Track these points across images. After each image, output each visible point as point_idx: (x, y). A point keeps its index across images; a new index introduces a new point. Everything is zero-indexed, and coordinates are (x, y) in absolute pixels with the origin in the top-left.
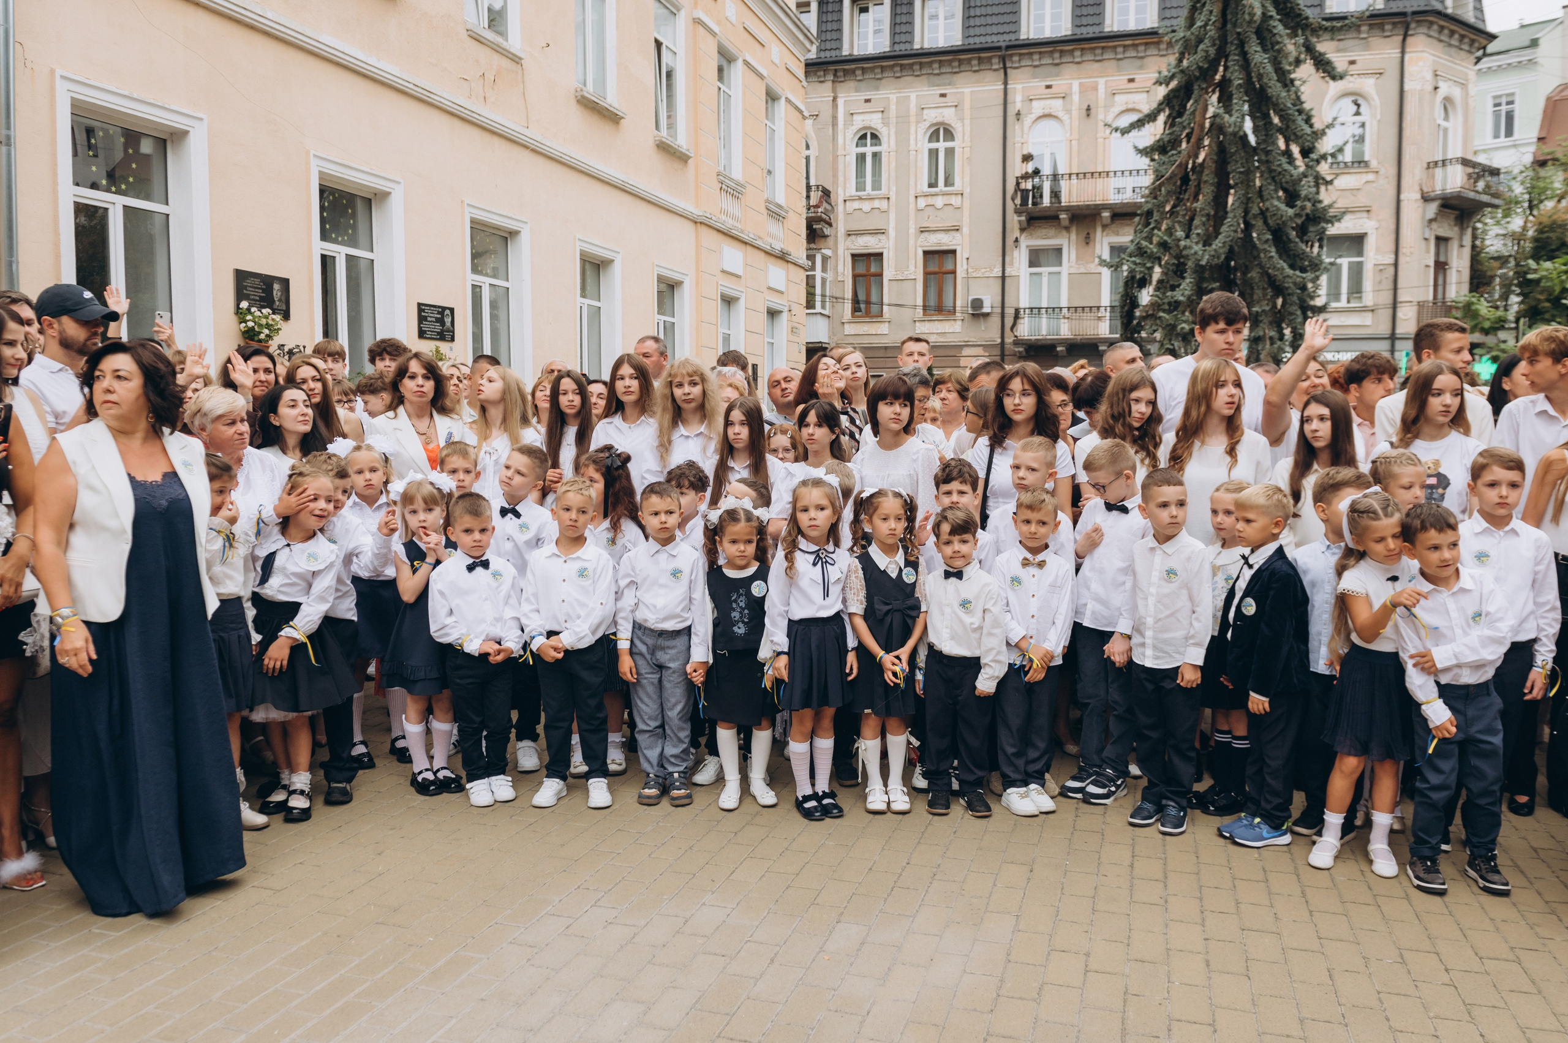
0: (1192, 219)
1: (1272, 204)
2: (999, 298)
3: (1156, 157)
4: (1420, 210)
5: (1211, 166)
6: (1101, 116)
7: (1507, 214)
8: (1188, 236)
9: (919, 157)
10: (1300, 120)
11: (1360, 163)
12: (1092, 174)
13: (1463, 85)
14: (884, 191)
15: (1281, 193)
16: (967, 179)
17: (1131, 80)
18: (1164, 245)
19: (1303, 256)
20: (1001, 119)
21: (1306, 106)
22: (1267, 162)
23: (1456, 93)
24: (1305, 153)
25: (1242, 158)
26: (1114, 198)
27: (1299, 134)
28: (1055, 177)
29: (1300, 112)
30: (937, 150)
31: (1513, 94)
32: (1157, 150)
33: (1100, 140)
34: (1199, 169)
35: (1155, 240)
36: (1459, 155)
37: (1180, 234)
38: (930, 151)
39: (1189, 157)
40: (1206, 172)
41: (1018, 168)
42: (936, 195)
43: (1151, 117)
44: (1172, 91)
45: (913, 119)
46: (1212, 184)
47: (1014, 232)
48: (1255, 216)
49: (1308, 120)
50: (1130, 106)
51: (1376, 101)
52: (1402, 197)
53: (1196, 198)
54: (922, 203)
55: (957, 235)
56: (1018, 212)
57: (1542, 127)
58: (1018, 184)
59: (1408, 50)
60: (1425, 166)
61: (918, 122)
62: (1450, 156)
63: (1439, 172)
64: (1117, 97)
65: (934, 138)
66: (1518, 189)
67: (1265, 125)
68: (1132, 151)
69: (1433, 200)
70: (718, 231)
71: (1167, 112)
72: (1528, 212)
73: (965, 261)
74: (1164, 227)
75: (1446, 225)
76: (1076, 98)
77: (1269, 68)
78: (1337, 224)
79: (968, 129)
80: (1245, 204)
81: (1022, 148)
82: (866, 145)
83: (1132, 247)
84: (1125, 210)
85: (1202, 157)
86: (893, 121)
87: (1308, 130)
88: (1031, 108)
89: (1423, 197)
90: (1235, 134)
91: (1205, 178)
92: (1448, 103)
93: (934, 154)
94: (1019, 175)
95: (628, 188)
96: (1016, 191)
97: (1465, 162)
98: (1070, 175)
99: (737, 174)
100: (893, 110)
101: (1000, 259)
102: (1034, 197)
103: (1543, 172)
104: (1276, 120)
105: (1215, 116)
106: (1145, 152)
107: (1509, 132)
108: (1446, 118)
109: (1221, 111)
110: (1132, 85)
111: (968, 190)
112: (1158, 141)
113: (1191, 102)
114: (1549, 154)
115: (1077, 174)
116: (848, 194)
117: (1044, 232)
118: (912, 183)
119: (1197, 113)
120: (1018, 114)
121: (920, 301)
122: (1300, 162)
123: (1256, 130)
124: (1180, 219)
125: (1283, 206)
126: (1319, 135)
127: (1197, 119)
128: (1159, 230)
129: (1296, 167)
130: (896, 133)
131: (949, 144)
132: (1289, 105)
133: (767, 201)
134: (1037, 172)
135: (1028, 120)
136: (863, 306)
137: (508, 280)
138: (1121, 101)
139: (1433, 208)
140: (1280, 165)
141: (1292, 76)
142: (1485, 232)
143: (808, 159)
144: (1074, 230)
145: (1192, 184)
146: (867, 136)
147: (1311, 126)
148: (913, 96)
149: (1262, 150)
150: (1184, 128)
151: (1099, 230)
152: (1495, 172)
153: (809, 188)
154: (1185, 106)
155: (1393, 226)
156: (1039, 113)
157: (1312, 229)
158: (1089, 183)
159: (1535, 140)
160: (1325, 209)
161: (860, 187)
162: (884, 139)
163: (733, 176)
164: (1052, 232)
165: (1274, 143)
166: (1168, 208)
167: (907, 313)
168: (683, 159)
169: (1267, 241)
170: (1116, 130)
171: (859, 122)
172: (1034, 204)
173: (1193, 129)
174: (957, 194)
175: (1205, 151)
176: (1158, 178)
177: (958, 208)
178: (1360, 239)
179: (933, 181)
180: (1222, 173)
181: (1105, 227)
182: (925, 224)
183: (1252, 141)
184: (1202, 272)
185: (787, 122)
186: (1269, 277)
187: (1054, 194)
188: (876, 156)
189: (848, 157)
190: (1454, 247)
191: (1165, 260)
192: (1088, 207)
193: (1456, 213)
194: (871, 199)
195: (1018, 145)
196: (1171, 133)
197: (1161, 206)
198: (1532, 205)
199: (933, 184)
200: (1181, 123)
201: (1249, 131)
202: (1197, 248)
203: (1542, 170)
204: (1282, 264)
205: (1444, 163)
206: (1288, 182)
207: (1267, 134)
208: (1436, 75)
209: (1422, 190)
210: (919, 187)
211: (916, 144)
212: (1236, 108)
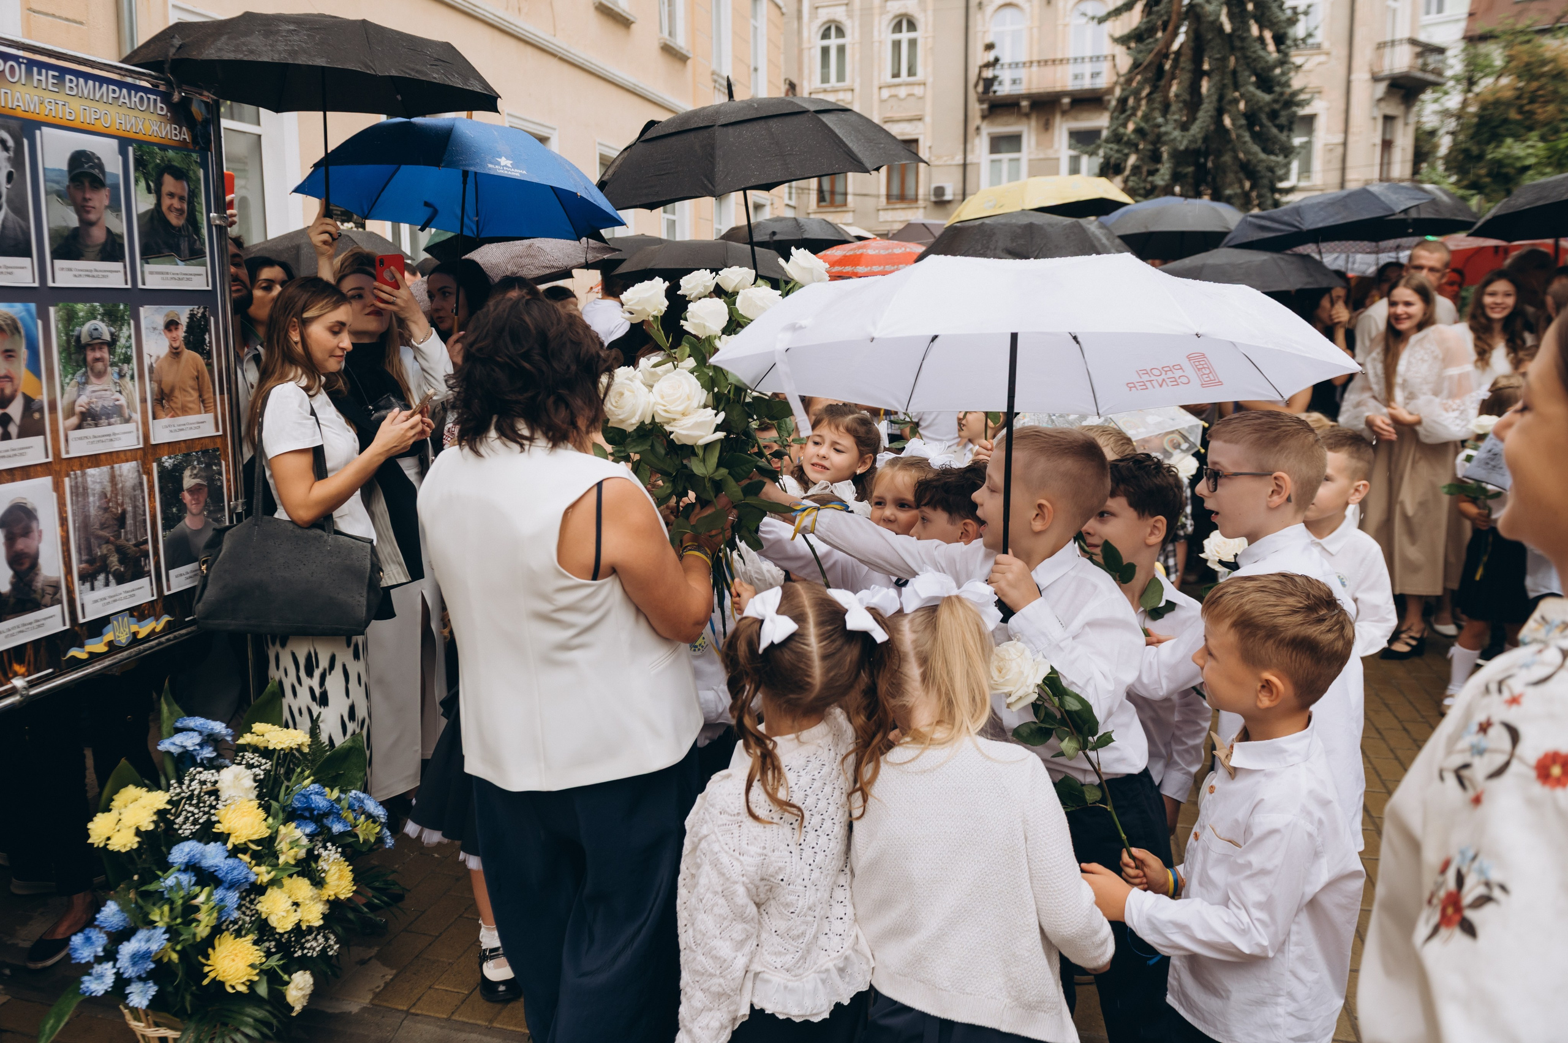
0: (1168, 107)
1: (1247, 90)
2: (960, 185)
3: (1133, 45)
4: (1370, 90)
5: (1187, 52)
6: (1061, 4)
7: (1444, 93)
8: (1166, 122)
9: (882, 47)
12: (1054, 61)
14: (847, 83)
15: (1253, 79)
16: (929, 69)
18: (1141, 132)
19: (1274, 140)
20: (964, 8)
22: (1243, 48)
24: (1280, 39)
25: (1216, 44)
26: (1071, 85)
27: (1274, 19)
28: (1016, 66)
30: (900, 41)
32: (1134, 38)
33: (1060, 27)
34: (1174, 55)
35: (1131, 126)
36: (1406, 34)
37: (1160, 120)
38: (893, 41)
39: (1166, 45)
40: (1182, 59)
41: (980, 57)
42: (899, 85)
43: (1129, 6)
45: (876, 11)
46: (1189, 71)
47: (976, 120)
49: (1281, 6)
52: (1354, 77)
53: (1170, 86)
54: (885, 93)
55: (920, 124)
56: (981, 101)
57: (1472, 3)
58: (980, 73)
60: (1375, 47)
61: (881, 14)
62: (1398, 36)
63: (1387, 51)
65: (896, 29)
66: (1457, 67)
67: (1241, 11)
68: (1108, 39)
69: (1382, 80)
71: (1144, 1)
73: (927, 151)
74: (1141, 115)
75: (1393, 104)
78: (1302, 107)
79: (930, 20)
80: (1219, 91)
81: (983, 37)
82: (830, 38)
83: (1108, 134)
84: (1085, 96)
85: (1177, 44)
86: (857, 13)
87: (1282, 16)
89: (1372, 77)
90: (1212, 23)
91: (1182, 65)
93: (897, 45)
94: (980, 63)
96: (978, 81)
97: (1413, 42)
98: (1031, 62)
99: (727, 71)
100: (857, 3)
101: (962, 146)
106: (1123, 40)
107: (1439, 10)
111: (931, 80)
112: (1136, 29)
115: (1039, 62)
116: (813, 87)
117: (1005, 119)
118: (876, 74)
120: (980, 4)
121: (883, 191)
122: (1271, 47)
123: (1231, 16)
124: (1156, 105)
125: (1258, 92)
126: (1292, 22)
127: (1175, 7)
128: (1136, 116)
129: (1269, 53)
130: (859, 24)
131: (912, 35)
135: (989, 9)
136: (827, 196)
140: (1254, 52)
142: (1423, 110)
144: (1034, 116)
145: (1168, 71)
146: (831, 29)
147: (1284, 12)
149: (1237, 36)
150: (1161, 16)
151: (1058, 117)
152: (1441, 51)
155: (1343, 107)
156: (1001, 2)
157: (1283, 113)
158: (1049, 70)
159: (1465, 16)
160: (1295, 94)
161: (825, 79)
162: (848, 32)
163: (726, 74)
164: (1012, 119)
165: (1248, 30)
166: (1144, 95)
167: (870, 203)
168: (684, 59)
169: (1241, 127)
171: (824, 16)
173: (1169, 16)
174: (919, 84)
175: (1181, 38)
176: (1136, 65)
177: (920, 98)
178: (1310, 119)
179: (896, 71)
180: (1197, 61)
181: (1064, 113)
182: (888, 115)
183: (1228, 27)
184: (1179, 157)
185: (769, 20)
186: (1240, 160)
187: (1014, 82)
188: (841, 50)
189: (813, 51)
190: (1399, 125)
191: (1141, 146)
192: (1049, 94)
193: (1402, 92)
194: (835, 91)
195: (980, 35)
196: (1148, 22)
197: (1136, 93)
198: (1471, 82)
199: (897, 75)
200: (1158, 12)
201: (1224, 19)
202: (1177, 134)
203: (1484, 48)
204: (1256, 149)
205: (1393, 43)
206: (1262, 68)
207: (1241, 21)
209: (1372, 70)
210: (882, 78)
211: (880, 35)
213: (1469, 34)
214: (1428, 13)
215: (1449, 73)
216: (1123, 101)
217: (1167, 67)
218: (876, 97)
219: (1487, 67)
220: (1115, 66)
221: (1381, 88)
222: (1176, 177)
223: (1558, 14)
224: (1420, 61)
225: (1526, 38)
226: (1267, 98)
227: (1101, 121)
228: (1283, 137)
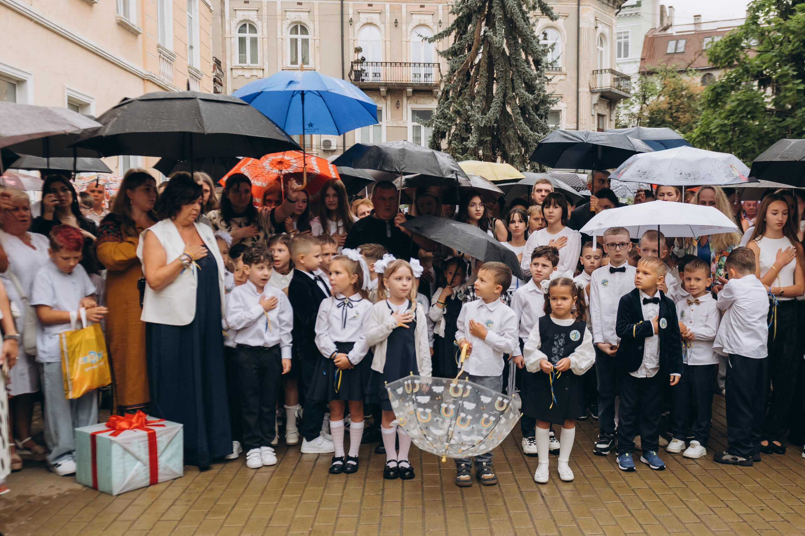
0: (474, 98)
1: (520, 91)
2: (342, 141)
3: (451, 57)
4: (589, 98)
5: (484, 66)
6: (404, 28)
7: (630, 103)
8: (472, 108)
9: (284, 43)
10: (534, 42)
12: (400, 63)
13: (610, 27)
14: (260, 65)
15: (523, 85)
16: (318, 61)
17: (422, 6)
18: (458, 113)
19: (537, 124)
20: (340, 23)
22: (516, 65)
23: (607, 31)
24: (537, 63)
26: (411, 79)
27: (534, 50)
29: (534, 37)
30: (296, 40)
31: (628, 32)
32: (451, 53)
33: (404, 43)
34: (476, 67)
35: (452, 109)
36: (608, 67)
37: (468, 107)
38: (291, 39)
39: (469, 60)
40: (481, 69)
41: (351, 56)
42: (297, 69)
43: (447, 33)
44: (460, 18)
45: (279, 18)
46: (485, 77)
50: (422, 22)
51: (565, 32)
52: (580, 90)
53: (475, 86)
57: (643, 53)
58: (352, 66)
59: (581, 4)
60: (592, 72)
61: (283, 20)
62: (604, 68)
63: (598, 76)
64: (414, 16)
65: (294, 32)
67: (514, 43)
68: (436, 53)
69: (596, 93)
70: (159, 86)
71: (456, 31)
72: (643, 102)
74: (457, 101)
75: (602, 107)
76: (388, 14)
77: (517, 10)
78: (555, 105)
79: (317, 27)
80: (504, 91)
81: (354, 44)
82: (246, 33)
84: (421, 88)
85: (478, 60)
86: (265, 17)
88: (359, 18)
89: (590, 91)
90: (498, 48)
91: (481, 72)
92: (602, 36)
93: (294, 42)
94: (352, 60)
96: (351, 72)
97: (612, 72)
98: (386, 63)
99: (170, 47)
100: (265, 10)
102: (363, 76)
104: (520, 41)
106: (444, 54)
107: (626, 55)
108: (602, 45)
110: (422, 9)
111: (319, 68)
112: (452, 48)
113: (470, 26)
115: (391, 63)
116: (234, 65)
118: (280, 60)
119: (474, 33)
120: (351, 21)
122: (533, 67)
123: (509, 45)
124: (467, 97)
125: (526, 93)
126: (544, 52)
127: (476, 37)
129: (532, 70)
130: (268, 26)
131: (305, 37)
132: (528, 33)
133: (190, 67)
135: (357, 26)
138: (417, 19)
140: (524, 68)
141: (528, 15)
142: (619, 112)
144: (389, 98)
146: (247, 26)
147: (540, 46)
148: (280, 3)
149: (513, 58)
150: (467, 41)
151: (405, 100)
152: (628, 78)
154: (466, 28)
155: (575, 107)
156: (366, 21)
157: (542, 108)
158: (398, 69)
159: (640, 60)
160: (548, 96)
161: (242, 60)
162: (259, 29)
163: (168, 48)
164: (376, 97)
165: (520, 55)
166: (459, 90)
168: (135, 33)
169: (517, 114)
171: (241, 16)
172: (363, 80)
173: (473, 42)
174: (310, 70)
175: (480, 56)
176: (453, 71)
178: (557, 114)
179: (294, 60)
180: (490, 70)
181: (408, 98)
183: (508, 53)
184: (482, 131)
185: (201, 14)
186: (518, 135)
187: (375, 75)
188: (254, 41)
189: (233, 40)
190: (607, 119)
191: (458, 121)
192: (398, 84)
193: (608, 101)
194: (250, 69)
195: (351, 41)
196: (459, 45)
197: (454, 88)
198: (645, 98)
199: (294, 62)
200: (465, 38)
201: (505, 46)
202: (478, 116)
203: (650, 79)
204: (527, 128)
205: (601, 71)
206: (528, 79)
207: (516, 50)
208: (596, 20)
209: (590, 86)
210: (284, 63)
211: (282, 35)
212: (499, 32)
213: (643, 70)
214: (619, 56)
215: (632, 92)
216: (446, 92)
217: (472, 74)
219: (653, 89)
220: (440, 70)
221: (596, 97)
222: (481, 143)
223: (690, 62)
224: (616, 84)
225: (672, 75)
226: (531, 97)
227: (432, 105)
228: (542, 122)
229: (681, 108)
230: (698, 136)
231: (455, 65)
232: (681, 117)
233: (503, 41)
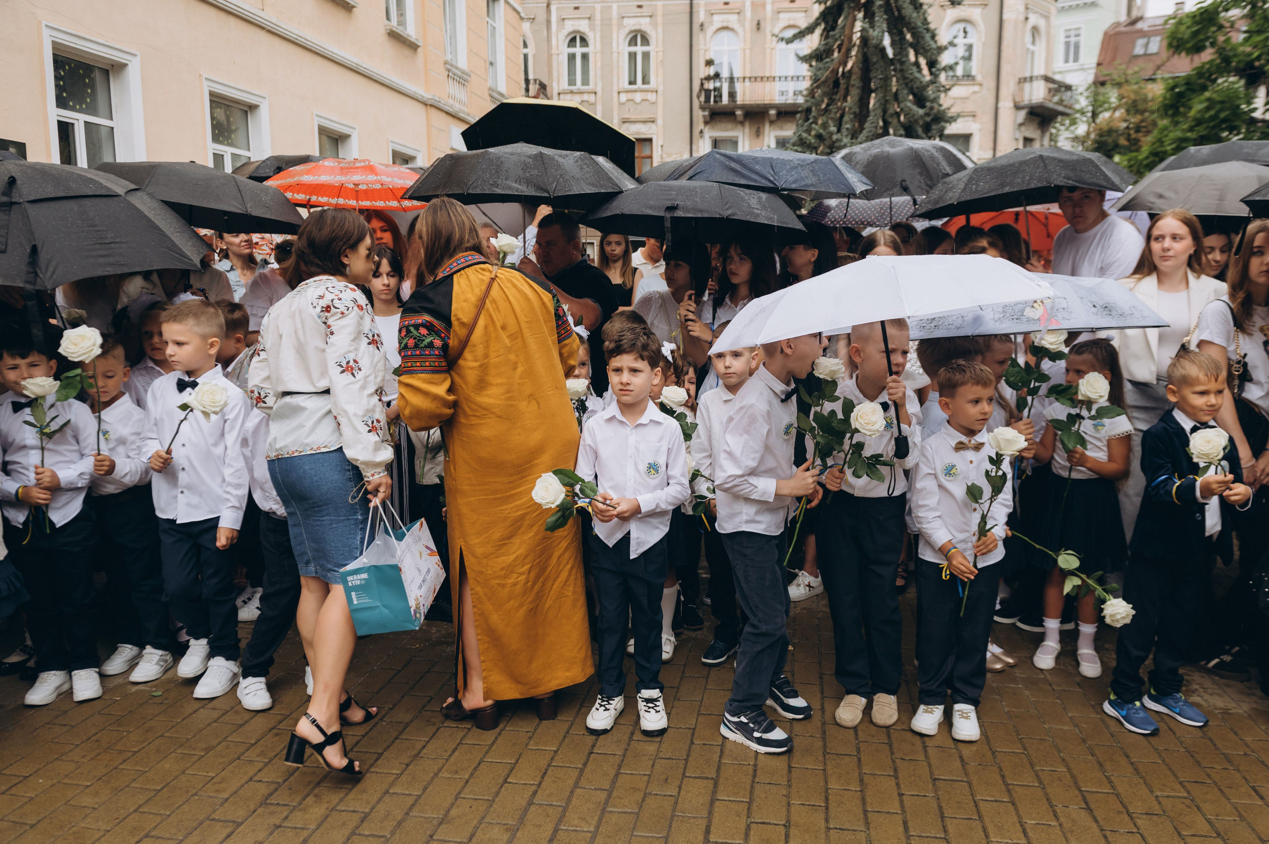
0: (842, 116)
1: (906, 105)
3: (814, 63)
4: (1013, 116)
5: (857, 73)
6: (769, 29)
7: (1074, 122)
8: (839, 131)
9: (621, 58)
10: (928, 36)
11: (968, 77)
12: (762, 78)
13: (1047, 18)
14: (591, 87)
15: (911, 97)
16: (660, 79)
17: (793, 1)
18: (819, 137)
20: (688, 29)
21: (932, 26)
22: (901, 71)
23: (1042, 23)
24: (932, 64)
25: (881, 67)
26: (778, 100)
27: (928, 48)
28: (732, 80)
29: (928, 30)
31: (1079, 29)
32: (814, 57)
33: (768, 51)
34: (847, 75)
35: (813, 133)
36: (1042, 72)
37: (833, 129)
38: (630, 53)
39: (840, 65)
40: (854, 77)
41: (702, 71)
42: (635, 91)
43: (810, 30)
44: (827, 9)
45: (615, 25)
46: (858, 88)
47: (699, 125)
48: (891, 116)
49: (933, 37)
50: (792, 22)
51: (982, 26)
52: (1000, 105)
53: (845, 100)
54: (624, 97)
55: (653, 126)
56: (703, 108)
57: (1100, 55)
58: (702, 84)
60: (1017, 81)
61: (619, 28)
62: (1036, 73)
63: (1027, 86)
64: (782, 15)
65: (633, 43)
66: (1083, 102)
67: (900, 39)
68: (795, 59)
69: (1022, 108)
70: (447, 113)
71: (823, 26)
72: (1091, 120)
73: (660, 148)
74: (820, 122)
75: (1031, 129)
76: (748, 13)
78: (953, 124)
79: (661, 36)
80: (884, 106)
81: (705, 54)
82: (575, 46)
83: (795, 139)
84: (788, 109)
85: (850, 65)
86: (598, 26)
87: (934, 46)
88: (712, 21)
89: (1015, 106)
90: (876, 48)
91: (852, 82)
92: (1035, 30)
93: (633, 56)
94: (702, 76)
95: (362, 70)
96: (700, 91)
97: (1047, 79)
98: (744, 78)
99: (463, 63)
100: (598, 16)
101: (689, 147)
102: (715, 96)
103: (1101, 90)
104: (909, 37)
105: (863, 30)
106: (806, 59)
107: (1076, 59)
108: (1033, 43)
109: (867, 26)
110: (793, 5)
111: (662, 88)
112: (816, 50)
113: (842, 19)
114: (1107, 75)
115: (750, 78)
116: (561, 88)
117: (723, 125)
118: (615, 80)
119: (847, 27)
120: (702, 25)
122: (925, 71)
123: (893, 44)
124: (832, 115)
125: (915, 108)
126: (941, 49)
127: (847, 32)
128: (816, 124)
129: (924, 76)
130: (602, 37)
131: (646, 49)
132: (919, 24)
133: (490, 89)
134: (717, 76)
135: (710, 30)
137: (249, 150)
138: (785, 19)
139: (1022, 115)
140: (912, 74)
142: (1057, 135)
143: (526, 57)
144: (747, 125)
145: (843, 86)
146: (577, 39)
147: (936, 42)
148: (615, 6)
149: (897, 61)
150: (836, 40)
151: (767, 126)
152: (1069, 88)
153: (527, 81)
154: (836, 22)
155: (992, 129)
156: (719, 25)
157: (934, 127)
158: (759, 85)
159: (1095, 65)
160: (944, 111)
161: (572, 82)
162: (591, 42)
163: (460, 65)
164: (730, 125)
165: (907, 55)
166: (824, 106)
168: (413, 47)
170: (782, 39)
171: (570, 26)
172: (715, 102)
173: (843, 41)
174: (652, 91)
175: (852, 60)
176: (816, 81)
177: (653, 103)
178: (965, 138)
179: (632, 79)
180: (866, 79)
181: (772, 123)
182: (626, 116)
183: (890, 52)
185: (506, 21)
187: (731, 94)
188: (585, 57)
189: (560, 56)
190: (1037, 144)
192: (758, 106)
193: (1039, 119)
194: (581, 93)
195: (702, 52)
196: (826, 44)
197: (818, 104)
198: (1095, 115)
199: (633, 82)
200: (834, 36)
201: (887, 45)
205: (1031, 79)
206: (918, 88)
207: (901, 48)
208: (1027, 8)
209: (1014, 100)
210: (621, 84)
211: (618, 47)
212: (878, 24)
213: (1097, 79)
214: (1065, 61)
215: (1077, 107)
218: (615, 100)
219: (1107, 103)
224: (1054, 96)
226: (921, 112)
229: (1144, 127)
230: (1147, 158)
231: (819, 73)
232: (1143, 139)
233: (883, 36)
